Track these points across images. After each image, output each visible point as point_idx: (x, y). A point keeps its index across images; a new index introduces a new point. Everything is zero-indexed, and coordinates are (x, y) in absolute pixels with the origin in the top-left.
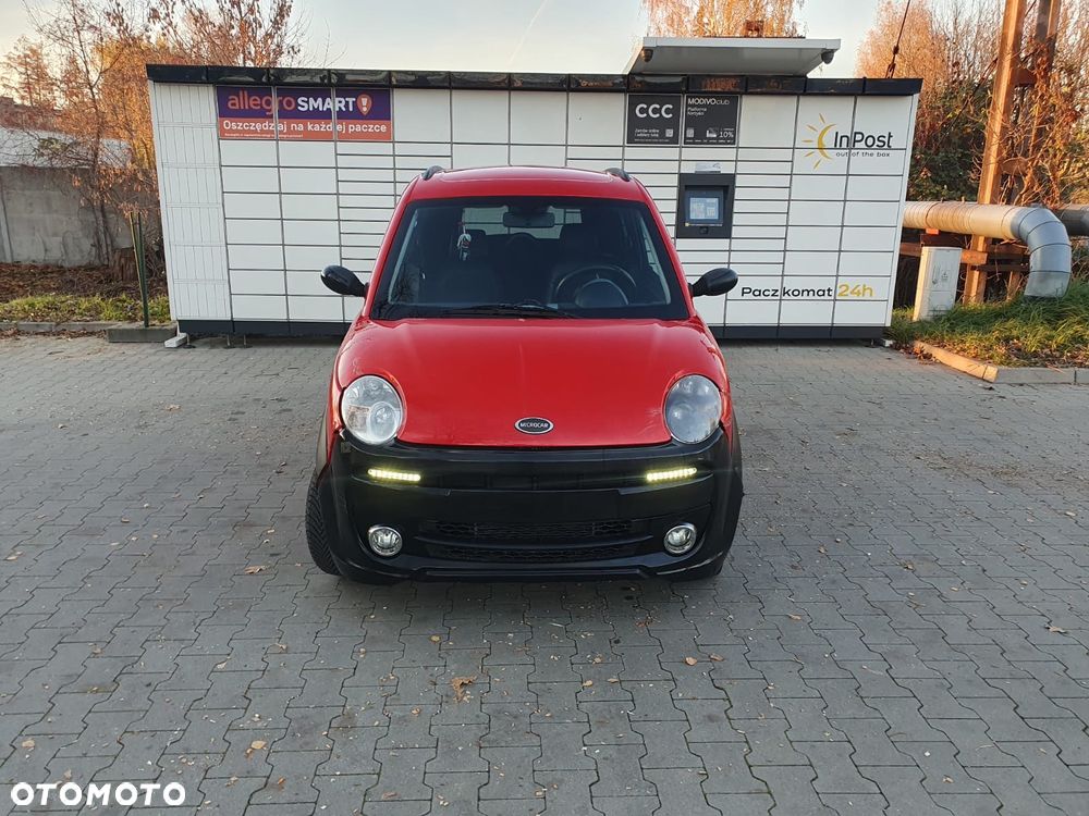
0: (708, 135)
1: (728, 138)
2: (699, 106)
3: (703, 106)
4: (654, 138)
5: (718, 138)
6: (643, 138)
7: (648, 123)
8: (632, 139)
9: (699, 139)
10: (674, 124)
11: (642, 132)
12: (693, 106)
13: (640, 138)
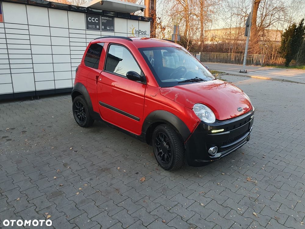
0: (107, 28)
1: (112, 29)
2: (104, 19)
3: (106, 19)
4: (94, 28)
5: (110, 29)
6: (91, 28)
7: (92, 23)
8: (88, 28)
9: (105, 30)
10: (98, 24)
11: (90, 26)
12: (103, 19)
13: (90, 28)
